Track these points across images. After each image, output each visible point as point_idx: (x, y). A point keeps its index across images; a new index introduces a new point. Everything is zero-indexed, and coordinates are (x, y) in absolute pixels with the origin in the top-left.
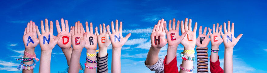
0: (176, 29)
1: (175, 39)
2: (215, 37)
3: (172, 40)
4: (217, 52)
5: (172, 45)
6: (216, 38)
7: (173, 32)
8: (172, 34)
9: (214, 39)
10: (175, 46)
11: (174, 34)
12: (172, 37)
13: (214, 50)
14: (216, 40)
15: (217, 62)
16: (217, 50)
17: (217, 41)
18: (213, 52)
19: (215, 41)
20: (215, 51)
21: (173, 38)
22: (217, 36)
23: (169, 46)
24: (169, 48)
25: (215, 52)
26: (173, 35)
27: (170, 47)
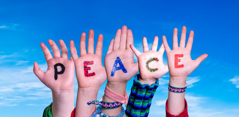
0: (95, 53)
1: (93, 74)
2: (179, 58)
3: (87, 75)
4: (181, 92)
5: (86, 87)
6: (180, 61)
7: (88, 59)
8: (86, 63)
9: (177, 61)
10: (93, 88)
11: (92, 63)
12: (86, 69)
13: (174, 88)
14: (179, 64)
15: (182, 114)
16: (184, 87)
17: (182, 66)
18: (174, 91)
19: (177, 66)
20: (178, 89)
21: (90, 72)
22: (182, 56)
23: (81, 89)
24: (81, 92)
25: (178, 92)
26: (88, 66)
27: (83, 91)
